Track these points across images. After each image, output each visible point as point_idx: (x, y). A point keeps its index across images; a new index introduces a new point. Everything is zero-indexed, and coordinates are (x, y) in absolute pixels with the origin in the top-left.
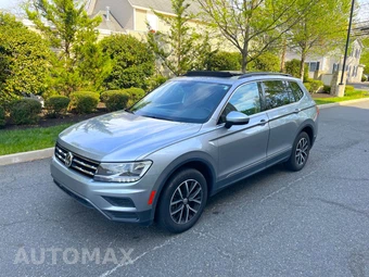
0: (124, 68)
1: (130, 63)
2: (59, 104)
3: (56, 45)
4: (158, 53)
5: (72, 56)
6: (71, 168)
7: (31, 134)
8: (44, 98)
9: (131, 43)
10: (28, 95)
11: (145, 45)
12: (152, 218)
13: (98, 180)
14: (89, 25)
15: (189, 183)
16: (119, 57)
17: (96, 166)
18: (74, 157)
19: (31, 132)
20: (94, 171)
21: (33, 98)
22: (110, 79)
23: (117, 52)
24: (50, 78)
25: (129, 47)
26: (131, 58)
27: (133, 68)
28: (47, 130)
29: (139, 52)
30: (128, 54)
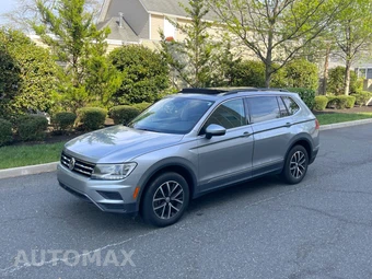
0: (135, 81)
1: (141, 76)
2: (65, 120)
3: (63, 59)
4: (173, 65)
5: (79, 70)
6: (73, 171)
7: (37, 150)
8: (50, 114)
9: (143, 54)
10: (34, 112)
11: (159, 56)
12: (137, 209)
13: (95, 179)
14: (98, 37)
15: (171, 184)
17: (93, 167)
18: (77, 162)
19: (37, 148)
20: (91, 171)
21: (39, 114)
22: (120, 93)
23: (128, 64)
24: (57, 94)
25: (141, 59)
26: (142, 70)
27: (145, 81)
28: (53, 146)
29: (151, 64)
30: (140, 66)
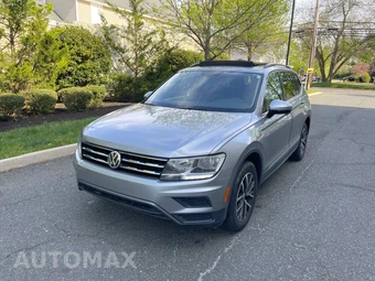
0: (79, 63)
1: (85, 58)
4: (114, 48)
6: (118, 169)
9: (84, 36)
11: (100, 38)
13: (167, 180)
15: (248, 178)
16: (72, 51)
18: (123, 156)
25: (83, 40)
26: (86, 52)
27: (89, 64)
29: (94, 46)
30: (83, 48)
